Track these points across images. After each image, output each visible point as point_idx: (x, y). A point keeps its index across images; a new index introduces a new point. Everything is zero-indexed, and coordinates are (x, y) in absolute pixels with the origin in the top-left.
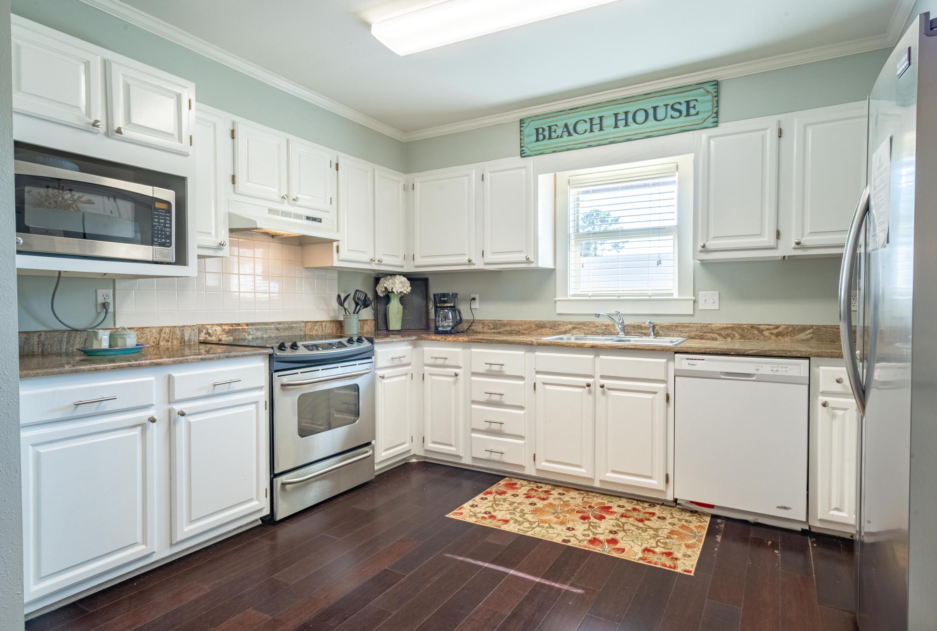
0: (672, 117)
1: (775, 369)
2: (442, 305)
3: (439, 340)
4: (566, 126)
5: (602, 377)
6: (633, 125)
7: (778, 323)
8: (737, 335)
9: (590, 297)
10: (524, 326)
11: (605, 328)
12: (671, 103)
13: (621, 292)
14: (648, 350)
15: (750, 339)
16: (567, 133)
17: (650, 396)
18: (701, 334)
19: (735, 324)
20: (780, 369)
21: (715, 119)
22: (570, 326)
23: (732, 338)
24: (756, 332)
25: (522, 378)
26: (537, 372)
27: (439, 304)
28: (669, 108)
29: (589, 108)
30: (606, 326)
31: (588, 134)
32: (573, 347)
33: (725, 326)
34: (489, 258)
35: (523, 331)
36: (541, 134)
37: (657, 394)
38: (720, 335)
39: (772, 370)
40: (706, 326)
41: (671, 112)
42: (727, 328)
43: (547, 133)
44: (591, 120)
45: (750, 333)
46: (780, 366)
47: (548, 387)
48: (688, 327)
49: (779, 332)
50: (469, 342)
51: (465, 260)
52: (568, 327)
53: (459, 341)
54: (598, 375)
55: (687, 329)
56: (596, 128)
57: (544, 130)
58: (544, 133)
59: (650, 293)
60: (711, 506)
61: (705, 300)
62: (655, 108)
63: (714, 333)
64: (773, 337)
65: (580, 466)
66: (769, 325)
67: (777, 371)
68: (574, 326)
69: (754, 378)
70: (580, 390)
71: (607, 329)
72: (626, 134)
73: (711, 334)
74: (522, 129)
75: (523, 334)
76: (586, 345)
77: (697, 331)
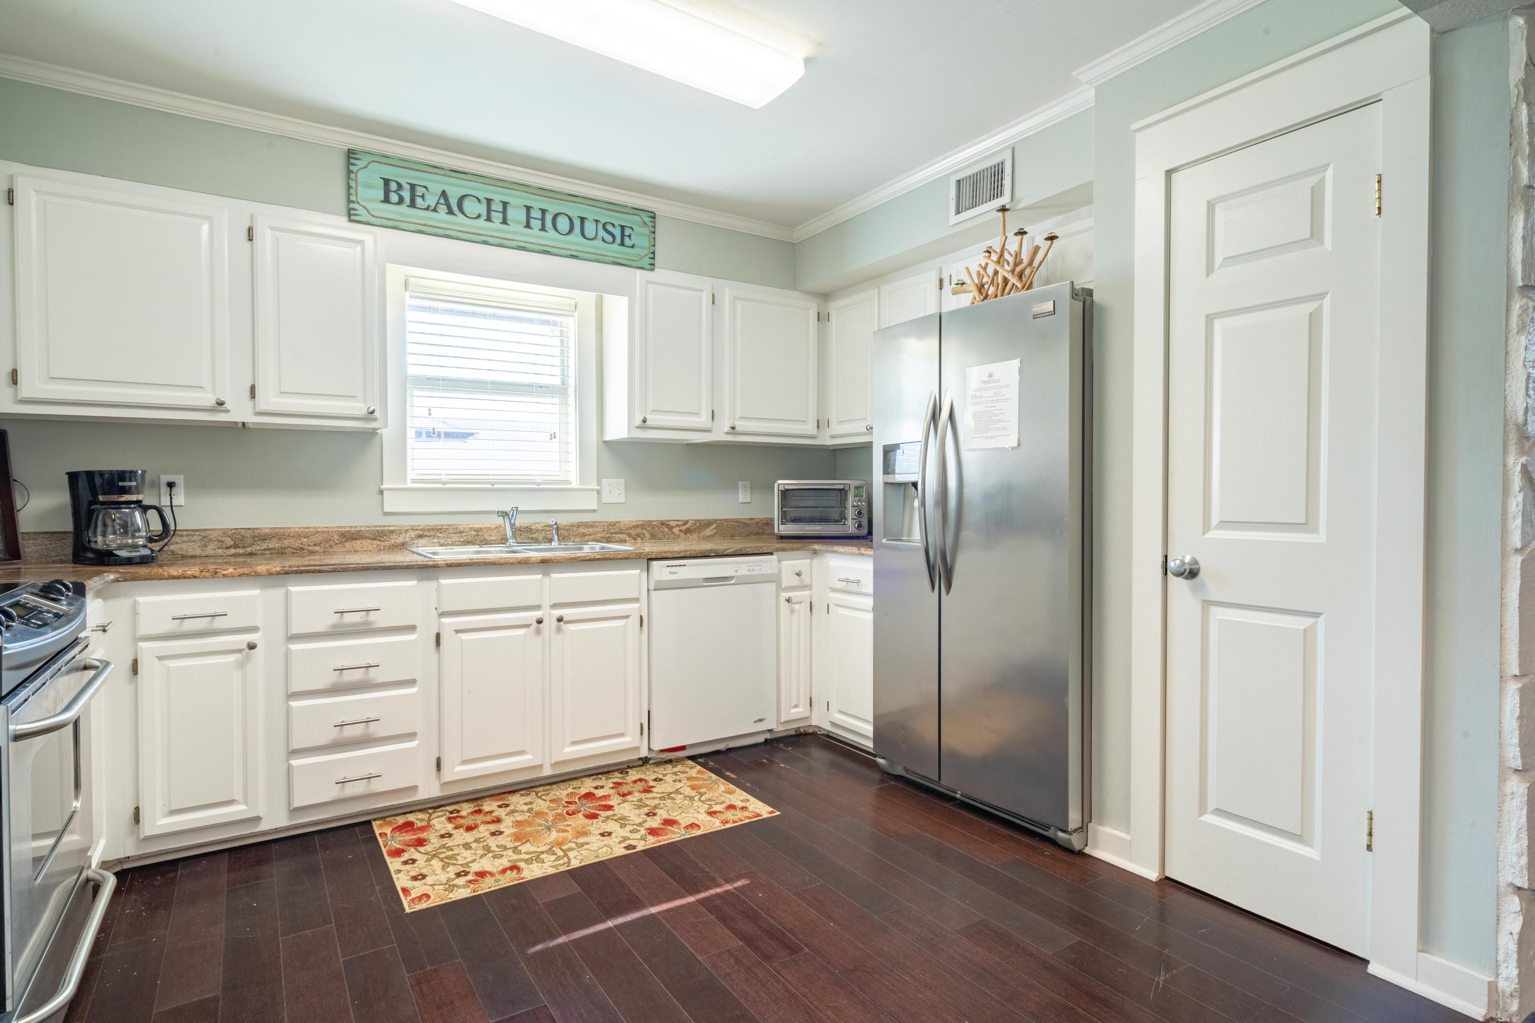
0: (604, 240)
1: (751, 568)
2: (115, 498)
4: (444, 194)
6: (552, 233)
7: (685, 519)
8: (647, 535)
9: (444, 483)
10: (314, 539)
11: (475, 533)
12: (603, 220)
13: (491, 477)
15: (660, 539)
16: (445, 207)
17: (621, 623)
18: (608, 535)
19: (644, 521)
20: (755, 568)
21: (652, 261)
22: (413, 534)
23: (642, 539)
24: (666, 530)
25: (412, 628)
26: (443, 614)
27: (104, 493)
28: (600, 226)
29: (480, 179)
30: (476, 531)
31: (481, 222)
33: (634, 523)
34: (269, 400)
35: (310, 548)
36: (395, 192)
37: (630, 618)
38: (629, 535)
39: (749, 570)
40: (614, 524)
41: (602, 233)
42: (637, 526)
43: (406, 194)
44: (489, 201)
45: (661, 531)
46: (755, 564)
47: (464, 636)
48: (592, 526)
49: (688, 528)
50: (286, 573)
51: (208, 399)
52: (408, 535)
53: (257, 575)
55: (591, 530)
56: (497, 217)
57: (400, 186)
58: (402, 193)
59: (538, 479)
60: (683, 748)
61: (610, 491)
62: (583, 220)
63: (623, 533)
64: (682, 535)
66: (677, 521)
67: (753, 570)
68: (421, 532)
69: (733, 582)
71: (478, 535)
72: (543, 242)
73: (620, 535)
74: (352, 168)
75: (312, 553)
77: (603, 531)
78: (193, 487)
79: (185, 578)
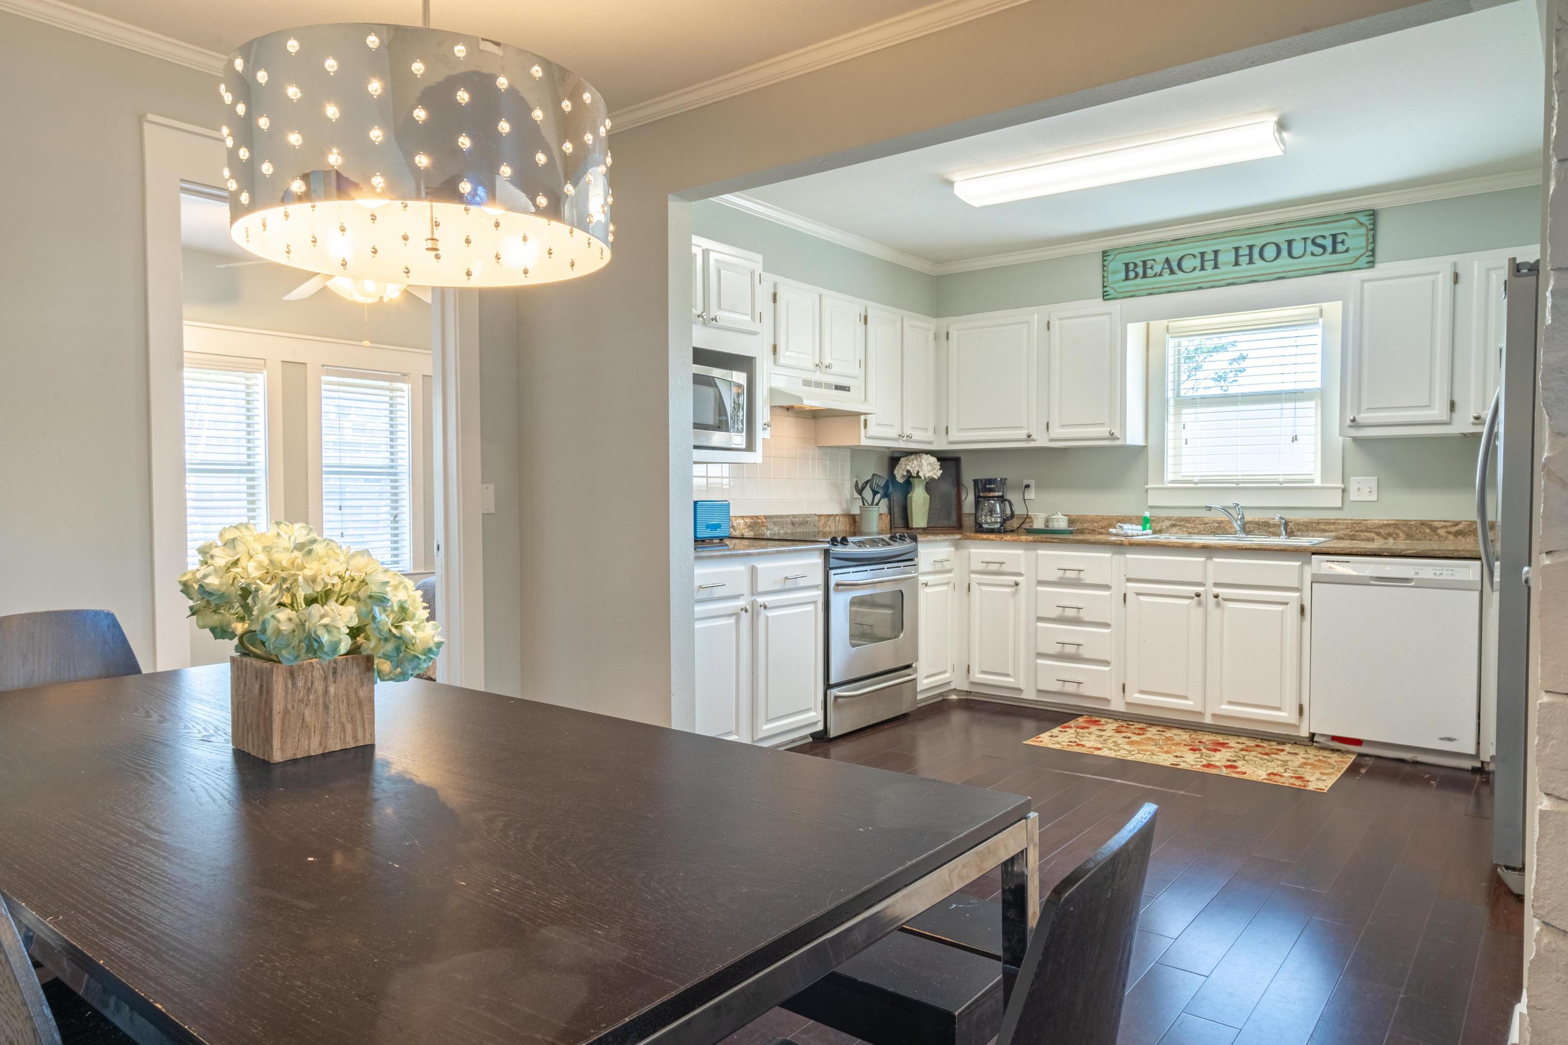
0: (1313, 254)
1: (1438, 572)
2: (987, 494)
3: (993, 540)
4: (1167, 261)
5: (1216, 585)
6: (1259, 263)
7: (1457, 519)
8: (1401, 535)
9: (1196, 483)
10: (1101, 524)
11: (1217, 525)
12: (1312, 236)
13: (1240, 477)
14: (1277, 550)
15: (1420, 540)
16: (1168, 270)
17: (1280, 608)
18: (1352, 533)
19: (1398, 520)
20: (1445, 572)
21: (1371, 259)
22: (1167, 523)
23: (1395, 539)
24: (1428, 530)
25: (1107, 587)
26: (1128, 580)
27: (982, 492)
28: (1309, 242)
29: (1199, 239)
30: (1219, 523)
31: (1197, 273)
32: (1178, 547)
33: (1385, 522)
34: (1056, 432)
35: (1099, 530)
36: (1132, 270)
37: (1289, 605)
38: (1378, 534)
39: (1435, 574)
40: (1359, 523)
41: (1311, 248)
42: (1388, 525)
43: (1140, 270)
44: (1202, 254)
45: (1420, 532)
46: (1445, 568)
47: (1142, 598)
48: (1334, 523)
49: (1459, 530)
50: (1035, 542)
51: (1022, 434)
52: (1164, 524)
53: (1021, 541)
54: (1210, 582)
55: (1332, 527)
56: (1209, 265)
57: (1136, 265)
58: (1137, 270)
59: (1281, 479)
60: (1358, 742)
61: (1359, 489)
62: (1290, 243)
63: (1371, 532)
64: (1451, 537)
65: (1185, 698)
66: (1445, 521)
67: (1441, 574)
68: (1174, 522)
69: (1412, 584)
70: (1187, 602)
71: (1220, 526)
72: (1249, 273)
73: (1366, 534)
74: (1106, 263)
75: (1100, 533)
76: (1195, 545)
77: (1346, 529)
78: (1041, 487)
79: (989, 540)
